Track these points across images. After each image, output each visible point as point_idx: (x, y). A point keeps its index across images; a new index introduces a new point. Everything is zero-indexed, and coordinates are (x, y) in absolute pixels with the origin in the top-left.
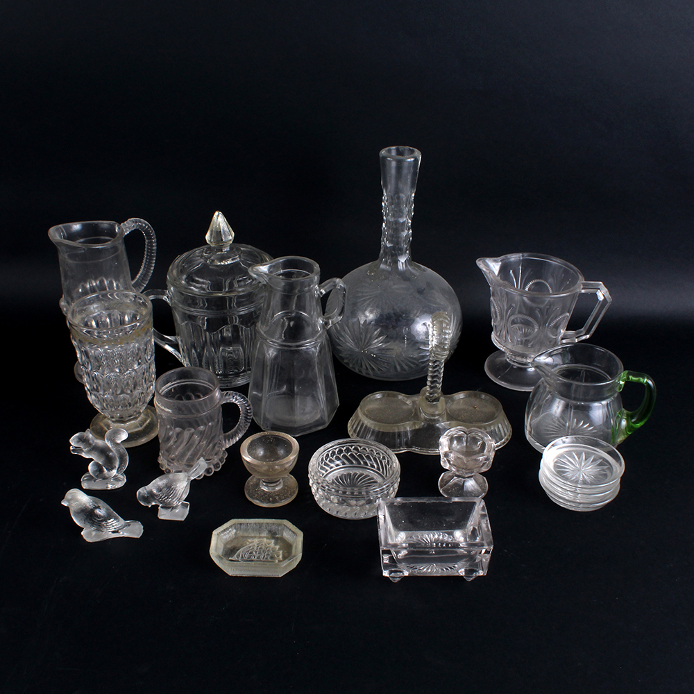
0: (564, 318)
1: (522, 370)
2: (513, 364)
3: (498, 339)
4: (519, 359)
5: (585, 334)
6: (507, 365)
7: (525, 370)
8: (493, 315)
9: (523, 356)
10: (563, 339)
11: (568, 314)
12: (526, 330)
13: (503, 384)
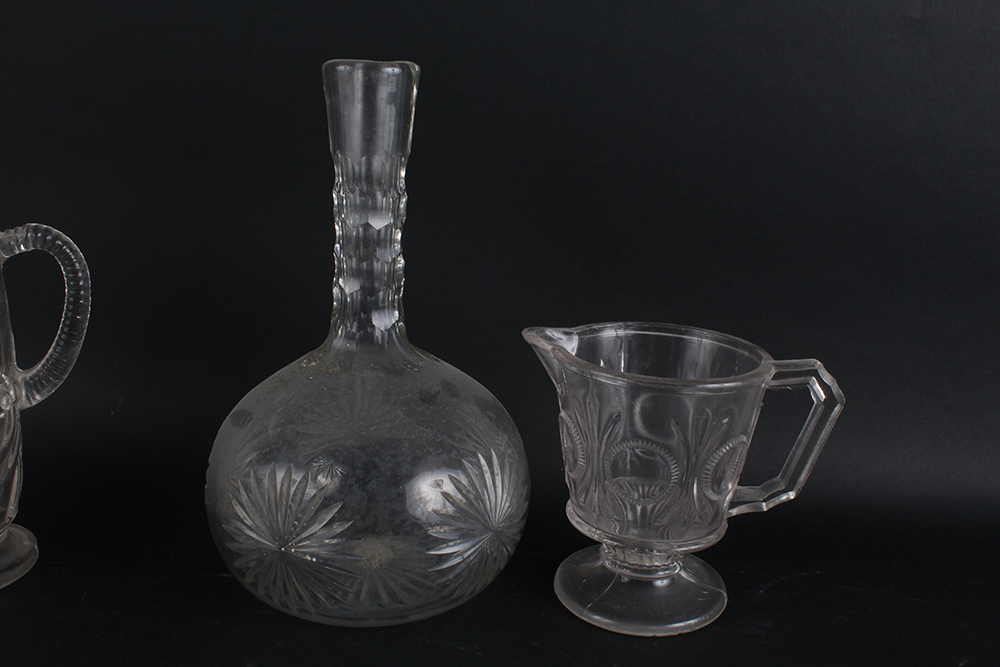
0: (733, 450)
1: (641, 585)
2: (620, 571)
3: (580, 513)
4: (634, 559)
5: (785, 491)
6: (606, 576)
7: (649, 584)
8: (567, 457)
9: (643, 548)
10: (733, 505)
11: (744, 439)
12: (646, 489)
13: (598, 620)
